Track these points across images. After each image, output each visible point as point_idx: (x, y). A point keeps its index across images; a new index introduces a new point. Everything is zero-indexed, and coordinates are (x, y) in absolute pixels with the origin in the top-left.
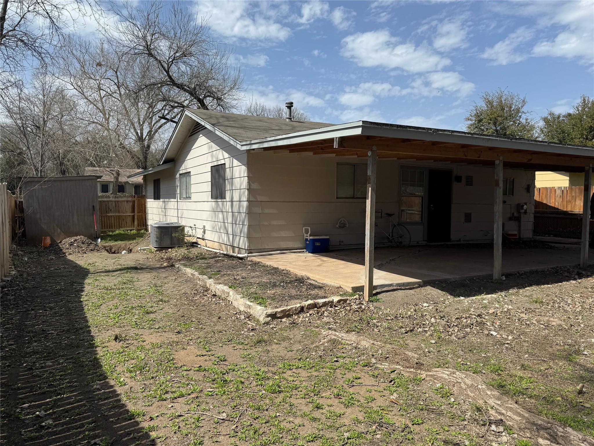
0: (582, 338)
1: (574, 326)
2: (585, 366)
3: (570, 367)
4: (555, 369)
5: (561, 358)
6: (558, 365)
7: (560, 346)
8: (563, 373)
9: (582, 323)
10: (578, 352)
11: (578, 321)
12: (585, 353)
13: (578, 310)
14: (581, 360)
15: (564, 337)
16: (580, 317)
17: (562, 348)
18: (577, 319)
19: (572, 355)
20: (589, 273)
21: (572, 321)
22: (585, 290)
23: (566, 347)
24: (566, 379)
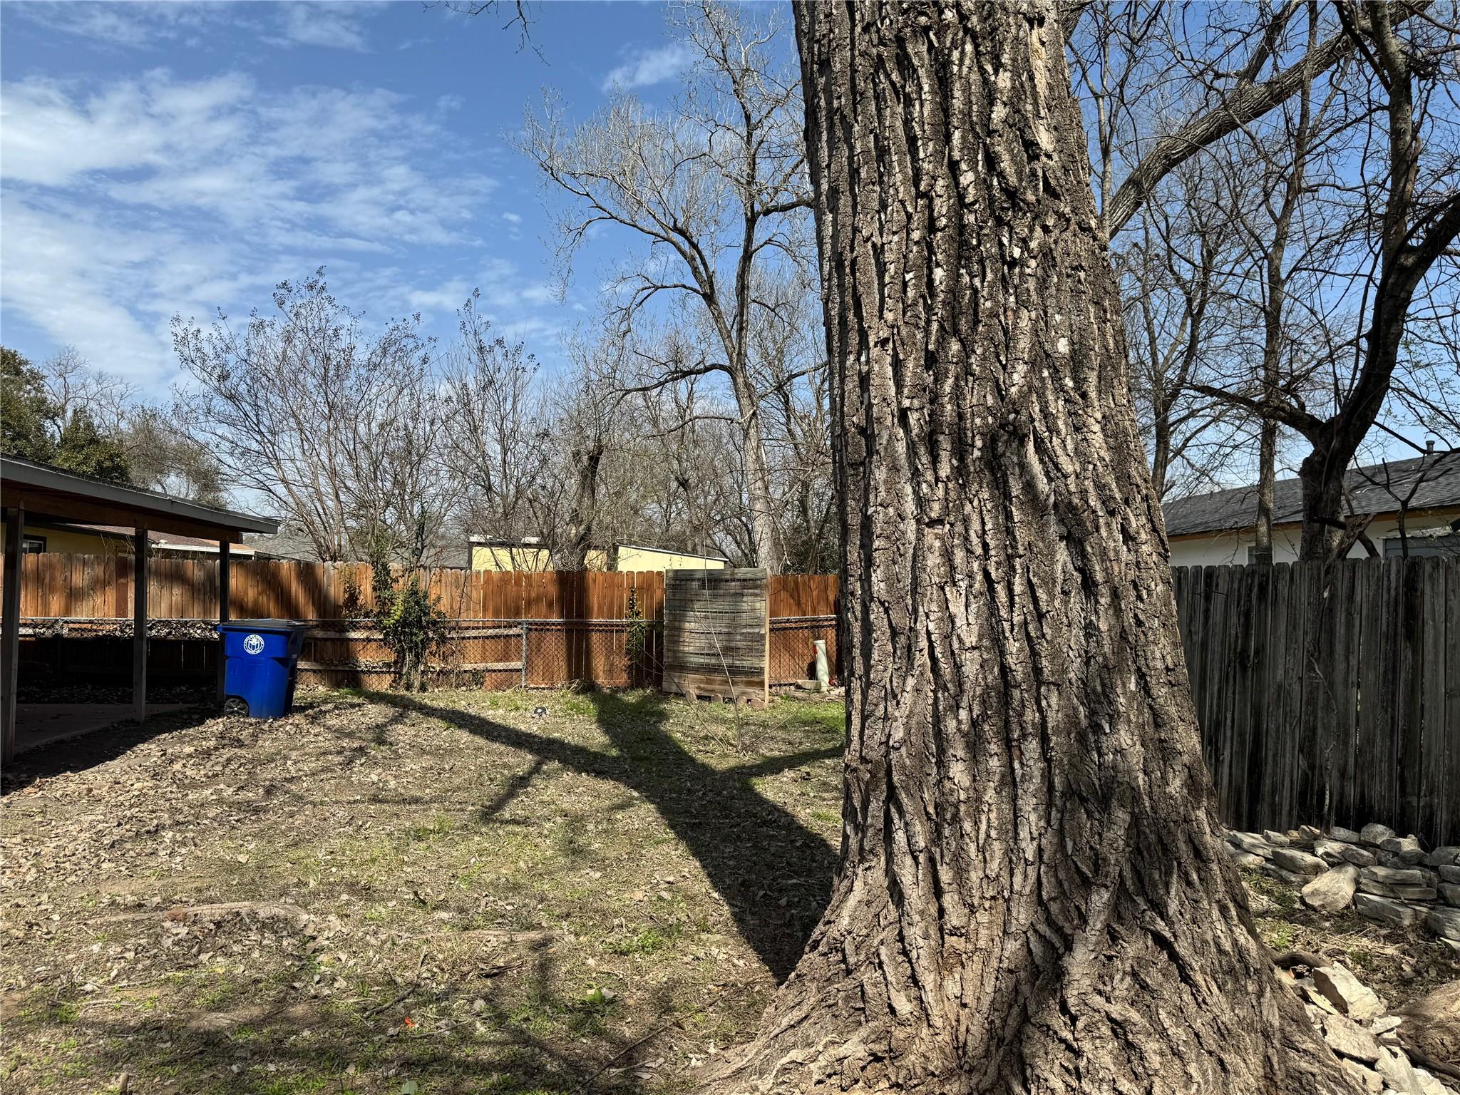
0: (68, 952)
1: (37, 924)
2: (104, 1023)
3: (72, 1041)
4: (35, 1059)
5: (36, 1024)
6: (38, 1045)
7: (21, 990)
8: (59, 1065)
9: (53, 912)
10: (72, 992)
11: (43, 907)
12: (88, 987)
13: (29, 878)
14: (85, 1010)
15: (22, 962)
16: (45, 897)
17: (27, 993)
18: (40, 904)
19: (61, 1006)
20: (23, 777)
21: (30, 912)
22: (29, 822)
23: (36, 987)
24: (74, 1076)
